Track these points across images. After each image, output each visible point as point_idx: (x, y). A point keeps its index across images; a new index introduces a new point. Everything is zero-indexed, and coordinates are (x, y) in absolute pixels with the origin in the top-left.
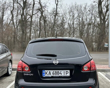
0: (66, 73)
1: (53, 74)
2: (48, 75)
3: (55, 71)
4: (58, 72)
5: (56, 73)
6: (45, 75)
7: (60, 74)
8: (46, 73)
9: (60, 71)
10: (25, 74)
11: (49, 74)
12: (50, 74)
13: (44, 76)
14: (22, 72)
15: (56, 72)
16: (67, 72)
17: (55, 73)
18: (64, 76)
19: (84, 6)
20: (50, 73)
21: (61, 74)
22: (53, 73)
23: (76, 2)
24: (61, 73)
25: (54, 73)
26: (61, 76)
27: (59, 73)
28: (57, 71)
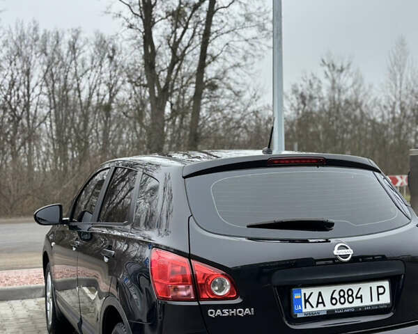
0: (379, 294)
1: (334, 301)
2: (315, 309)
3: (338, 288)
4: (350, 293)
5: (343, 296)
6: (304, 310)
7: (357, 298)
8: (307, 301)
9: (355, 287)
10: (212, 314)
11: (318, 303)
12: (323, 303)
13: (299, 315)
14: (196, 303)
15: (342, 294)
16: (381, 290)
17: (341, 297)
18: (371, 306)
19: (67, 37)
20: (320, 301)
21: (361, 297)
22: (332, 298)
23: (34, 22)
24: (359, 296)
25: (336, 295)
26: (363, 307)
27: (354, 295)
28: (345, 287)
